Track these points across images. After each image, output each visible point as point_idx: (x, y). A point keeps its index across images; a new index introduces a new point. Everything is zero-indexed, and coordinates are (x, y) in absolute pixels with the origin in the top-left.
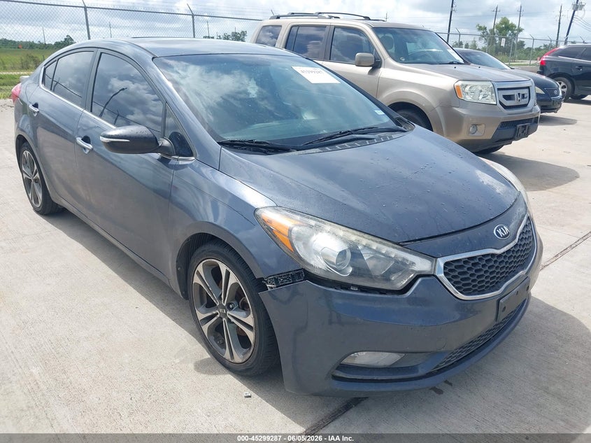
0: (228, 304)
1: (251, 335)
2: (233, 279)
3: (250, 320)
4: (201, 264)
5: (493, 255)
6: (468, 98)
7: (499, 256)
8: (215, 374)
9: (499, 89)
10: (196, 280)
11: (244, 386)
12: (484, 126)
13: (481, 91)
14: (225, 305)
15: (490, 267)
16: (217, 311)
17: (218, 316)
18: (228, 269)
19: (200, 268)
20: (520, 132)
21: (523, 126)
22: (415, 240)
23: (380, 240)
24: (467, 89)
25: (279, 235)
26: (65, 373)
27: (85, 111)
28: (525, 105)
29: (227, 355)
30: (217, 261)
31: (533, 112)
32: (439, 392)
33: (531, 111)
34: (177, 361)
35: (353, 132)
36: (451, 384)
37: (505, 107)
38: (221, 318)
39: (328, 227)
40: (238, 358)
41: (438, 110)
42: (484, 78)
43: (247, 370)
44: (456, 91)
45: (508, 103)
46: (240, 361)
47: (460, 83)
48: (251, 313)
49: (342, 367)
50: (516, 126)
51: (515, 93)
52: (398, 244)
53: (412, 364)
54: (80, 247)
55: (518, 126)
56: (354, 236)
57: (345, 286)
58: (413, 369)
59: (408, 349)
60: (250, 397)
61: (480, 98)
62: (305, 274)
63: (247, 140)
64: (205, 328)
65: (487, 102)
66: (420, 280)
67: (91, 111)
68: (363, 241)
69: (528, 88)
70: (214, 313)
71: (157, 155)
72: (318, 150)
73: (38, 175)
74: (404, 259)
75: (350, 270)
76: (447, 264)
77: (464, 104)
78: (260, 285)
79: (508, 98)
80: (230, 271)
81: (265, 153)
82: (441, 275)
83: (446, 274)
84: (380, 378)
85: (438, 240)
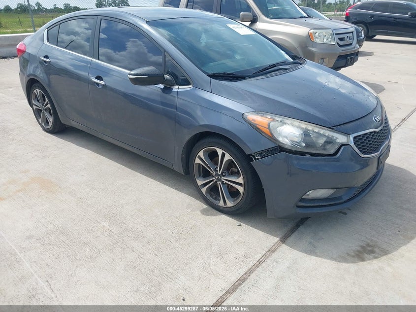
0: (222, 173)
1: (241, 189)
2: (228, 157)
3: (240, 180)
4: (202, 151)
5: (375, 132)
6: (318, 41)
7: (378, 133)
8: (215, 215)
9: (336, 34)
10: (198, 161)
11: (234, 220)
12: (328, 59)
13: (325, 36)
14: (220, 174)
15: (369, 141)
16: (214, 178)
17: (215, 181)
18: (224, 152)
19: (201, 154)
20: (349, 62)
21: (351, 58)
22: (338, 126)
23: (320, 126)
24: (317, 34)
25: (261, 128)
26: (124, 223)
27: (93, 59)
28: (351, 44)
29: (221, 203)
30: (215, 148)
31: (355, 49)
32: (345, 214)
33: (354, 48)
34: (189, 211)
35: (276, 65)
36: (350, 209)
37: (340, 46)
38: (216, 182)
39: (289, 121)
40: (230, 204)
41: (299, 50)
42: (327, 27)
43: (238, 210)
44: (310, 37)
45: (341, 43)
46: (232, 205)
47: (312, 31)
48: (242, 175)
49: (302, 200)
50: (346, 58)
51: (345, 36)
52: (330, 128)
53: (338, 195)
54: (90, 152)
55: (348, 58)
56: (304, 125)
57: (303, 154)
58: (340, 198)
59: (339, 186)
60: (240, 225)
61: (325, 40)
62: (280, 149)
63: (222, 73)
64: (204, 190)
65: (329, 43)
66: (343, 148)
67: (99, 59)
68: (310, 127)
69: (352, 32)
70: (212, 179)
71: (162, 86)
72: (263, 77)
73: (49, 106)
74: (333, 136)
75: (304, 145)
76: (355, 138)
77: (315, 44)
78: (249, 158)
79: (341, 39)
80: (225, 153)
81: (231, 80)
82: (352, 144)
83: (355, 143)
84: (323, 204)
85: (349, 125)
